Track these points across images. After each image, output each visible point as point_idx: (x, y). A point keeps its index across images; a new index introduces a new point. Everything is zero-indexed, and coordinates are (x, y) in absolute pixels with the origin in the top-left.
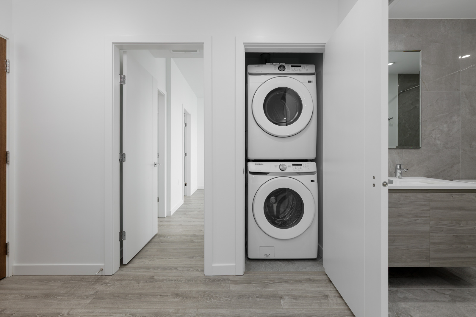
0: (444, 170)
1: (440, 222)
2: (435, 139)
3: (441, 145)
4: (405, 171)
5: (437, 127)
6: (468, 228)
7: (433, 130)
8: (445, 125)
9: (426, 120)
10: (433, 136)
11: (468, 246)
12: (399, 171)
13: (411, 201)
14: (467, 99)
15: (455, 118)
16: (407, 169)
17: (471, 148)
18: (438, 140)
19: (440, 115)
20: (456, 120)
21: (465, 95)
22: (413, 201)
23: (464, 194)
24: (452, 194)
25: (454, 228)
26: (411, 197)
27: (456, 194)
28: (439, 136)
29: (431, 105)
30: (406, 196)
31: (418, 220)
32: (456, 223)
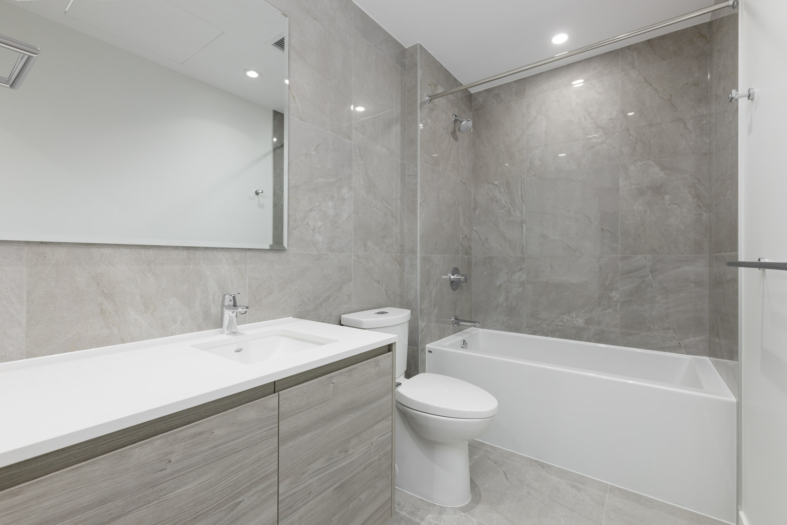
0: (329, 298)
1: (303, 473)
2: (314, 229)
3: (323, 243)
4: (240, 312)
5: (317, 204)
6: (361, 452)
7: (311, 210)
8: (330, 203)
9: (298, 186)
10: (311, 224)
11: (359, 497)
12: (231, 313)
13: (215, 447)
14: (362, 160)
15: (345, 190)
16: (247, 308)
17: (366, 251)
18: (319, 232)
19: (322, 180)
20: (347, 195)
21: (358, 151)
22: (224, 443)
23: (355, 369)
24: (332, 377)
25: (335, 468)
26: (216, 432)
27: (341, 374)
28: (320, 224)
29: (306, 154)
30: (194, 436)
31: (239, 503)
32: (340, 452)
